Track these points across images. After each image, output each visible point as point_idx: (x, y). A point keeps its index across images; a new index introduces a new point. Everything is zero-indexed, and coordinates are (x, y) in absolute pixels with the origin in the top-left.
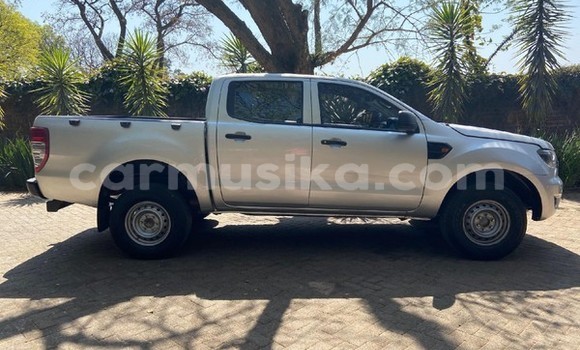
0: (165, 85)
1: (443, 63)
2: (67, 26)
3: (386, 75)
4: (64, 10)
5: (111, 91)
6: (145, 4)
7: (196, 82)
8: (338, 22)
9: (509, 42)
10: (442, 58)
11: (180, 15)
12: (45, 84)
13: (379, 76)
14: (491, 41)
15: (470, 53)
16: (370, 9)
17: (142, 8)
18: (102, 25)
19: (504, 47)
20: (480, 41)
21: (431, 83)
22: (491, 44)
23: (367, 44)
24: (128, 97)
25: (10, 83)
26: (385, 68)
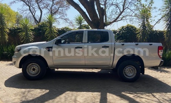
0: (57, 30)
1: (141, 26)
2: (25, 12)
3: (123, 29)
4: (24, 7)
5: (41, 31)
6: (48, 7)
7: (66, 30)
8: (113, 13)
9: (160, 21)
10: (141, 25)
11: (58, 10)
12: (21, 29)
13: (121, 30)
14: (154, 20)
15: (148, 24)
16: (124, 10)
17: (47, 8)
18: (35, 12)
19: (158, 22)
20: (151, 20)
21: (137, 32)
22: (154, 21)
23: (121, 20)
24: (46, 33)
25: (10, 28)
26: (123, 27)
